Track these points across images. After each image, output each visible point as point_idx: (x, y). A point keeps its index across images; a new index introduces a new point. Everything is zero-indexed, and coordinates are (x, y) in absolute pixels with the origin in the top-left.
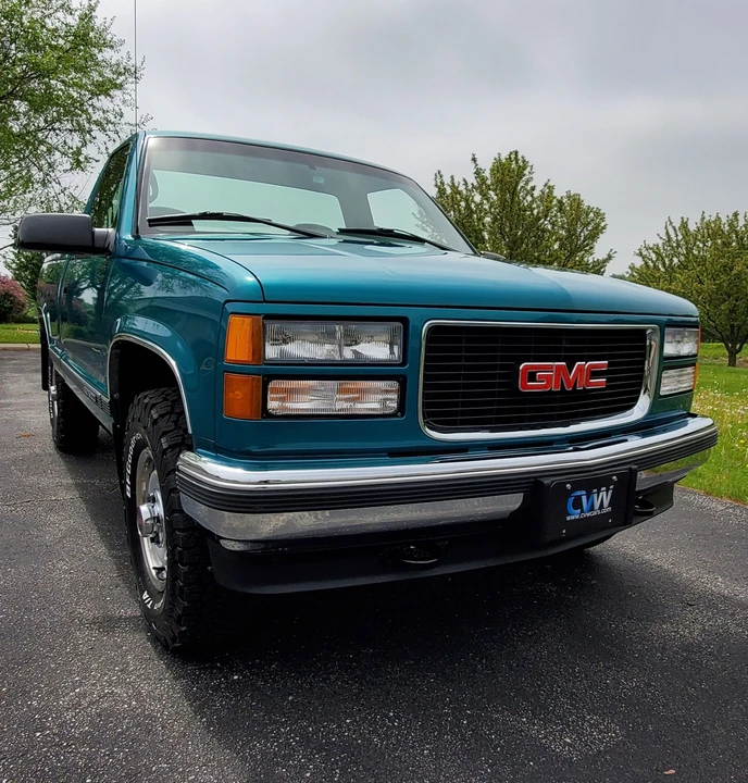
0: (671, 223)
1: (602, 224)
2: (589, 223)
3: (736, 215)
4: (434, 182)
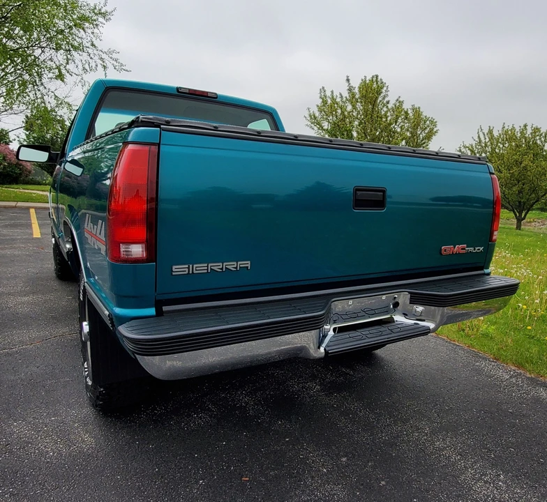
0: (482, 130)
1: (435, 130)
2: (426, 128)
3: (525, 126)
4: (320, 95)
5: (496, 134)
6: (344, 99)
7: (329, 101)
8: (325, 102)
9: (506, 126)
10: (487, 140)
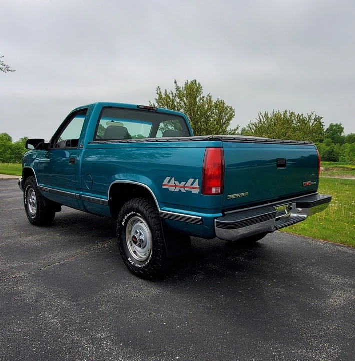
0: (261, 114)
1: (234, 114)
2: (228, 113)
3: (286, 111)
4: (156, 92)
5: (269, 116)
6: (174, 95)
7: (164, 96)
8: (160, 97)
9: (275, 111)
10: (265, 120)
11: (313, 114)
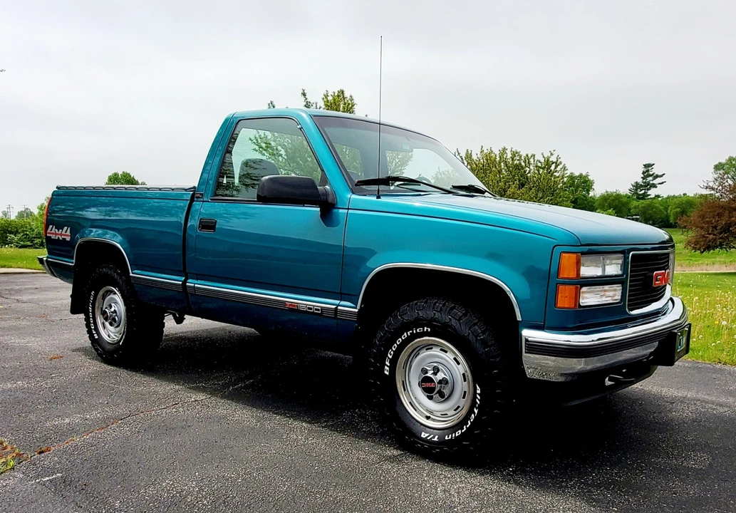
0: (459, 154)
3: (504, 149)
5: (474, 157)
9: (484, 149)
11: (552, 154)
